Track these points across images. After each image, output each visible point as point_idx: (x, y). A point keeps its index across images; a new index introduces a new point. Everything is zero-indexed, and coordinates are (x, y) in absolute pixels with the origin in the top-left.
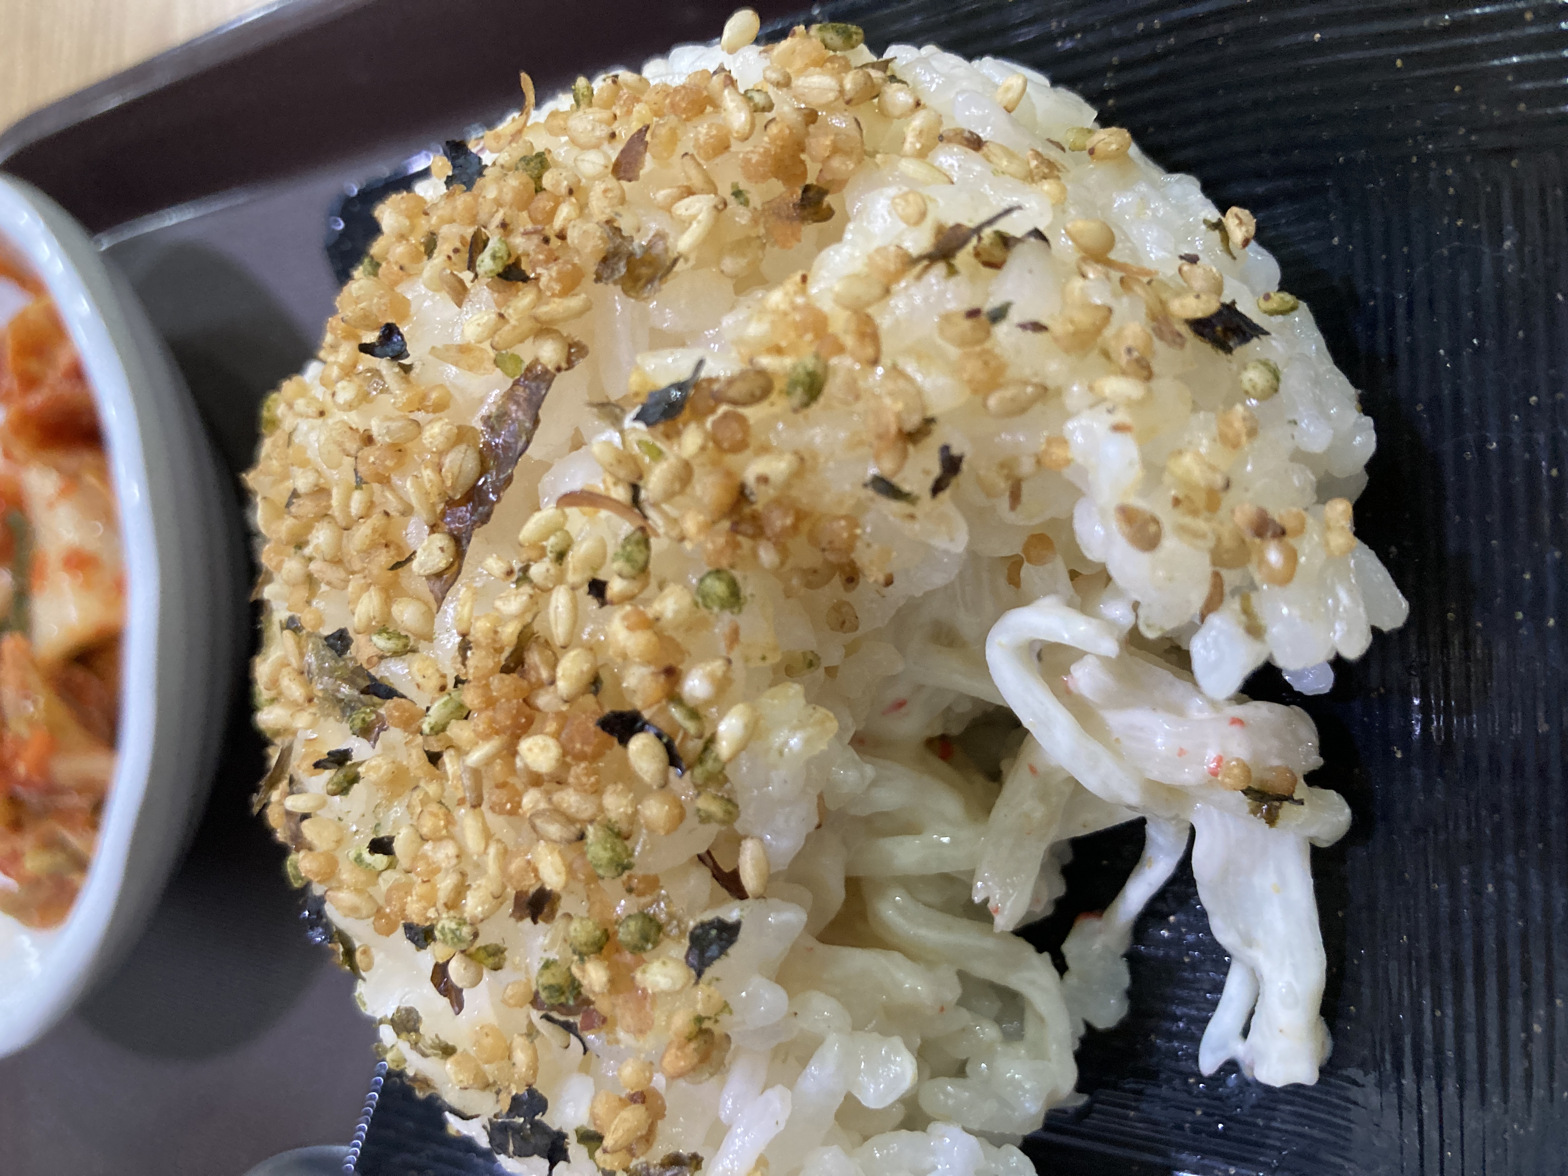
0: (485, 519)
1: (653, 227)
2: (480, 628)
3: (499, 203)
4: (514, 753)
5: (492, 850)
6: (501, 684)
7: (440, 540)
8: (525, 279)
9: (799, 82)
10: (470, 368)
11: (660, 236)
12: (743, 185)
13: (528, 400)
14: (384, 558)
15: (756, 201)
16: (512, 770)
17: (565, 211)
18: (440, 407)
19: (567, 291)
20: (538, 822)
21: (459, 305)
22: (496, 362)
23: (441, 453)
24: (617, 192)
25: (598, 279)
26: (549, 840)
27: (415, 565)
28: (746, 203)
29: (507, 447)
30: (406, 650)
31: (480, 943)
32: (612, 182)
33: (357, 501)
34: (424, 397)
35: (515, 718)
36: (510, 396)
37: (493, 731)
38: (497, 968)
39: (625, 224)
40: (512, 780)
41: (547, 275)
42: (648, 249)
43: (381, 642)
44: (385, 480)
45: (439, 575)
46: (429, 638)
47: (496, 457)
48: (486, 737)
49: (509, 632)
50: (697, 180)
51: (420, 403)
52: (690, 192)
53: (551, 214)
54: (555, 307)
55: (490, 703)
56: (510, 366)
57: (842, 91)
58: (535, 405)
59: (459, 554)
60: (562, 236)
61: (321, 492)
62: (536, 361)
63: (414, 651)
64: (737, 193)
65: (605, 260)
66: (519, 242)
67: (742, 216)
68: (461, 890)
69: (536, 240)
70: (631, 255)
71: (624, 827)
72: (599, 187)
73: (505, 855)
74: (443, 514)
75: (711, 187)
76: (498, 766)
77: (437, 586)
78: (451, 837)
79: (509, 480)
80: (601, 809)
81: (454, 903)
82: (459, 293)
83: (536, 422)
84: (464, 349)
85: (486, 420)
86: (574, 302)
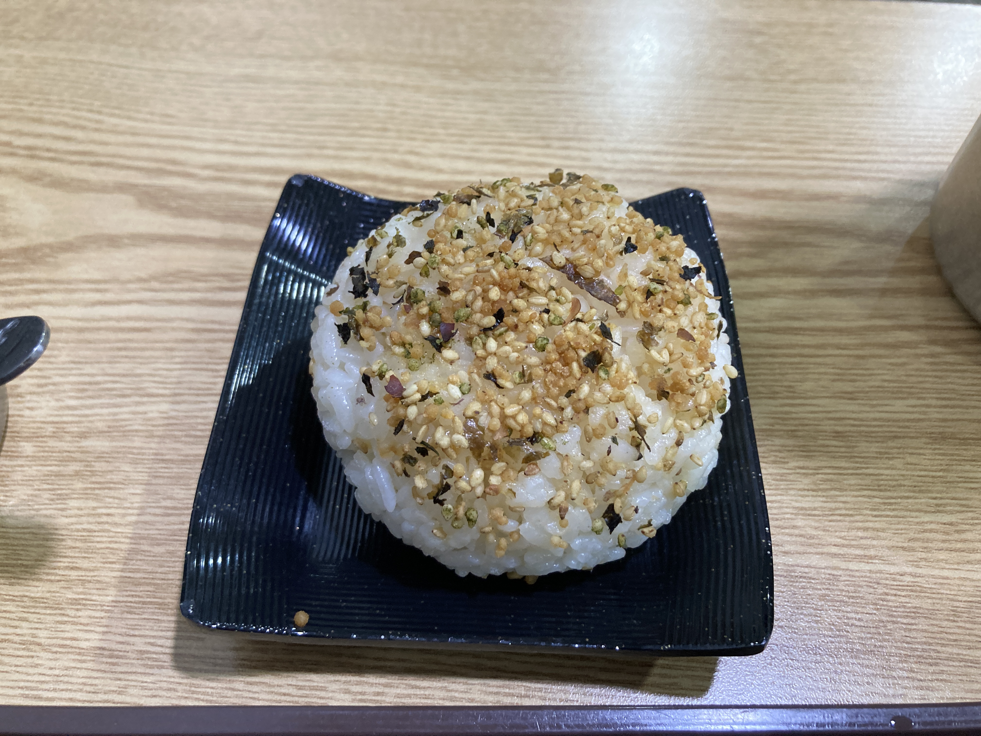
0: (570, 279)
1: (660, 342)
2: (535, 275)
3: (674, 289)
4: (494, 285)
5: (462, 276)
6: (517, 281)
7: (563, 262)
8: (647, 298)
9: (705, 392)
10: (619, 277)
11: (657, 344)
12: (672, 372)
13: (607, 296)
14: (558, 241)
15: (666, 376)
16: (489, 284)
17: (668, 312)
18: (607, 264)
19: (641, 312)
20: (472, 292)
21: (641, 273)
22: (620, 286)
23: (592, 266)
24: (673, 330)
25: (645, 323)
26: (466, 295)
27: (556, 252)
28: (665, 372)
29: (593, 287)
30: (526, 246)
31: (430, 270)
32: (677, 329)
33: (577, 230)
34: (611, 259)
35: (506, 286)
36: (609, 290)
37: (502, 278)
38: (421, 274)
39: (662, 333)
40: (485, 283)
41: (647, 306)
42: (653, 339)
43: (529, 237)
44: (584, 242)
45: (552, 260)
46: (529, 255)
47: (589, 283)
48: (500, 274)
49: (533, 285)
50: (675, 357)
51: (609, 258)
52: (670, 355)
53: (668, 307)
54: (636, 309)
55: (511, 277)
56: (619, 291)
57: (700, 405)
58: (605, 299)
59: (559, 268)
60: (661, 311)
61: (581, 216)
62: (620, 301)
63: (526, 249)
64: (669, 370)
65: (651, 325)
66: (660, 296)
67: (661, 371)
68: (448, 264)
69: (660, 302)
70: (652, 334)
71: (470, 320)
72: (675, 324)
73: (461, 280)
74: (572, 263)
75: (671, 361)
76: (490, 279)
77: (548, 259)
78: (466, 261)
79: (582, 288)
80: (476, 313)
81: (444, 261)
82: (645, 274)
83: (600, 299)
84: (626, 275)
85: (602, 281)
86: (638, 315)
